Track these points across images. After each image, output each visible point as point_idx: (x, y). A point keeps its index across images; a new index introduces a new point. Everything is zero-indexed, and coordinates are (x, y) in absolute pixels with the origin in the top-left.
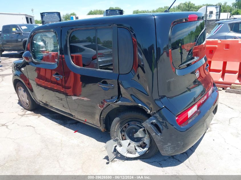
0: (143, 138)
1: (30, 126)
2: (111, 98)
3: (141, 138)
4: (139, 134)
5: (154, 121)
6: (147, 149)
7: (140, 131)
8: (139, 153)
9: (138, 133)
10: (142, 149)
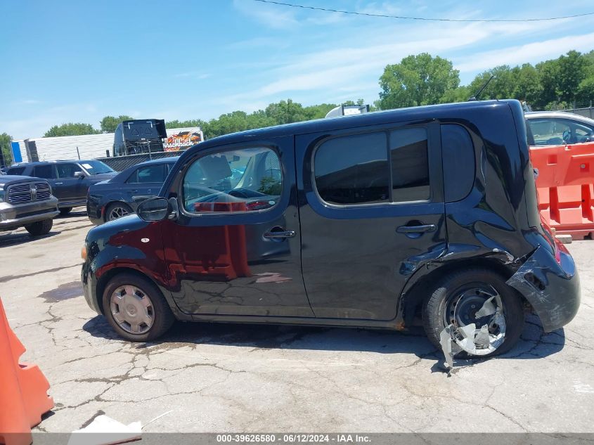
0: (492, 315)
1: (197, 364)
2: (427, 251)
3: (489, 317)
4: (486, 310)
5: (529, 271)
6: (504, 334)
7: (487, 304)
8: (492, 344)
9: (483, 308)
10: (495, 336)
